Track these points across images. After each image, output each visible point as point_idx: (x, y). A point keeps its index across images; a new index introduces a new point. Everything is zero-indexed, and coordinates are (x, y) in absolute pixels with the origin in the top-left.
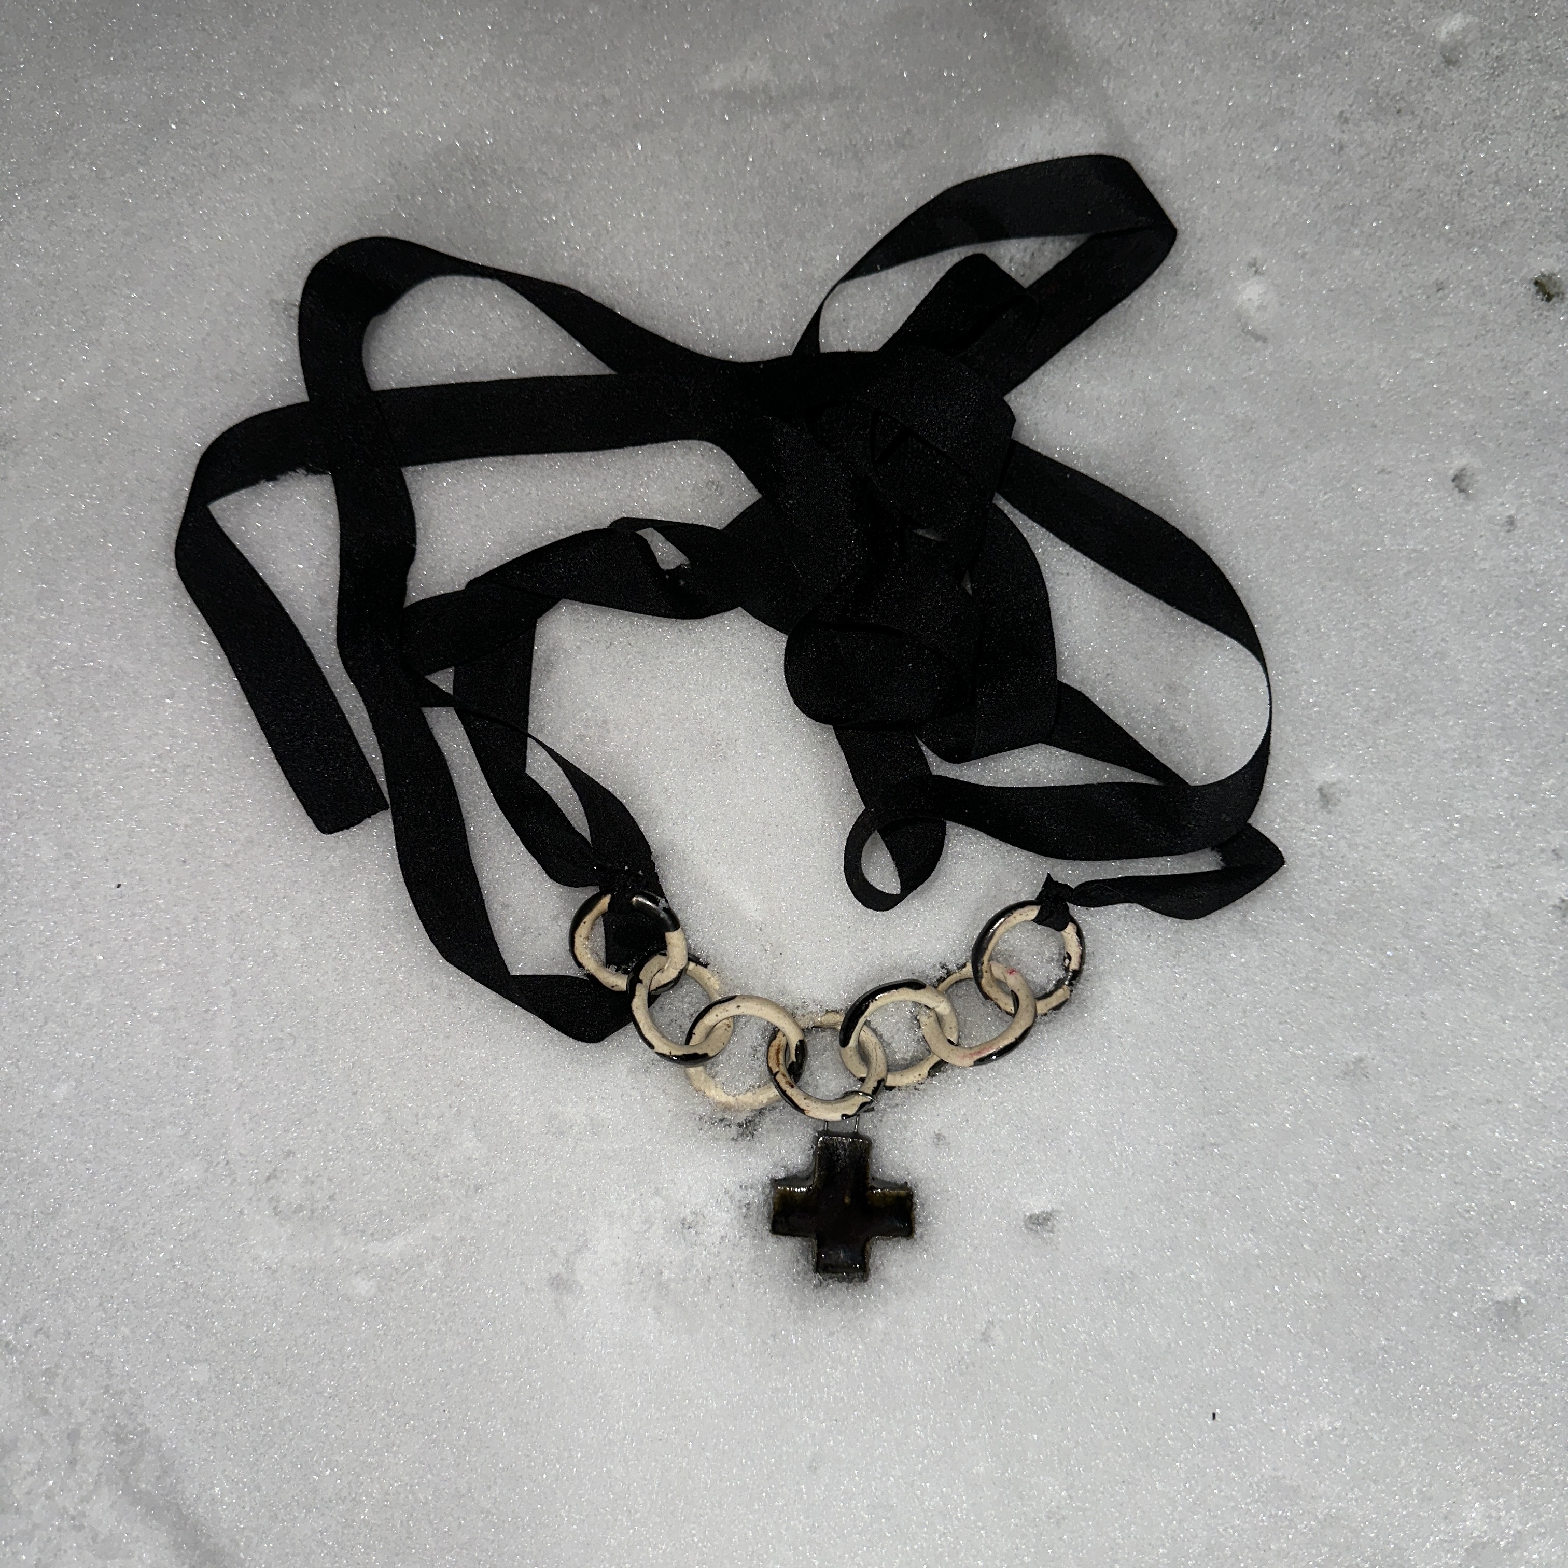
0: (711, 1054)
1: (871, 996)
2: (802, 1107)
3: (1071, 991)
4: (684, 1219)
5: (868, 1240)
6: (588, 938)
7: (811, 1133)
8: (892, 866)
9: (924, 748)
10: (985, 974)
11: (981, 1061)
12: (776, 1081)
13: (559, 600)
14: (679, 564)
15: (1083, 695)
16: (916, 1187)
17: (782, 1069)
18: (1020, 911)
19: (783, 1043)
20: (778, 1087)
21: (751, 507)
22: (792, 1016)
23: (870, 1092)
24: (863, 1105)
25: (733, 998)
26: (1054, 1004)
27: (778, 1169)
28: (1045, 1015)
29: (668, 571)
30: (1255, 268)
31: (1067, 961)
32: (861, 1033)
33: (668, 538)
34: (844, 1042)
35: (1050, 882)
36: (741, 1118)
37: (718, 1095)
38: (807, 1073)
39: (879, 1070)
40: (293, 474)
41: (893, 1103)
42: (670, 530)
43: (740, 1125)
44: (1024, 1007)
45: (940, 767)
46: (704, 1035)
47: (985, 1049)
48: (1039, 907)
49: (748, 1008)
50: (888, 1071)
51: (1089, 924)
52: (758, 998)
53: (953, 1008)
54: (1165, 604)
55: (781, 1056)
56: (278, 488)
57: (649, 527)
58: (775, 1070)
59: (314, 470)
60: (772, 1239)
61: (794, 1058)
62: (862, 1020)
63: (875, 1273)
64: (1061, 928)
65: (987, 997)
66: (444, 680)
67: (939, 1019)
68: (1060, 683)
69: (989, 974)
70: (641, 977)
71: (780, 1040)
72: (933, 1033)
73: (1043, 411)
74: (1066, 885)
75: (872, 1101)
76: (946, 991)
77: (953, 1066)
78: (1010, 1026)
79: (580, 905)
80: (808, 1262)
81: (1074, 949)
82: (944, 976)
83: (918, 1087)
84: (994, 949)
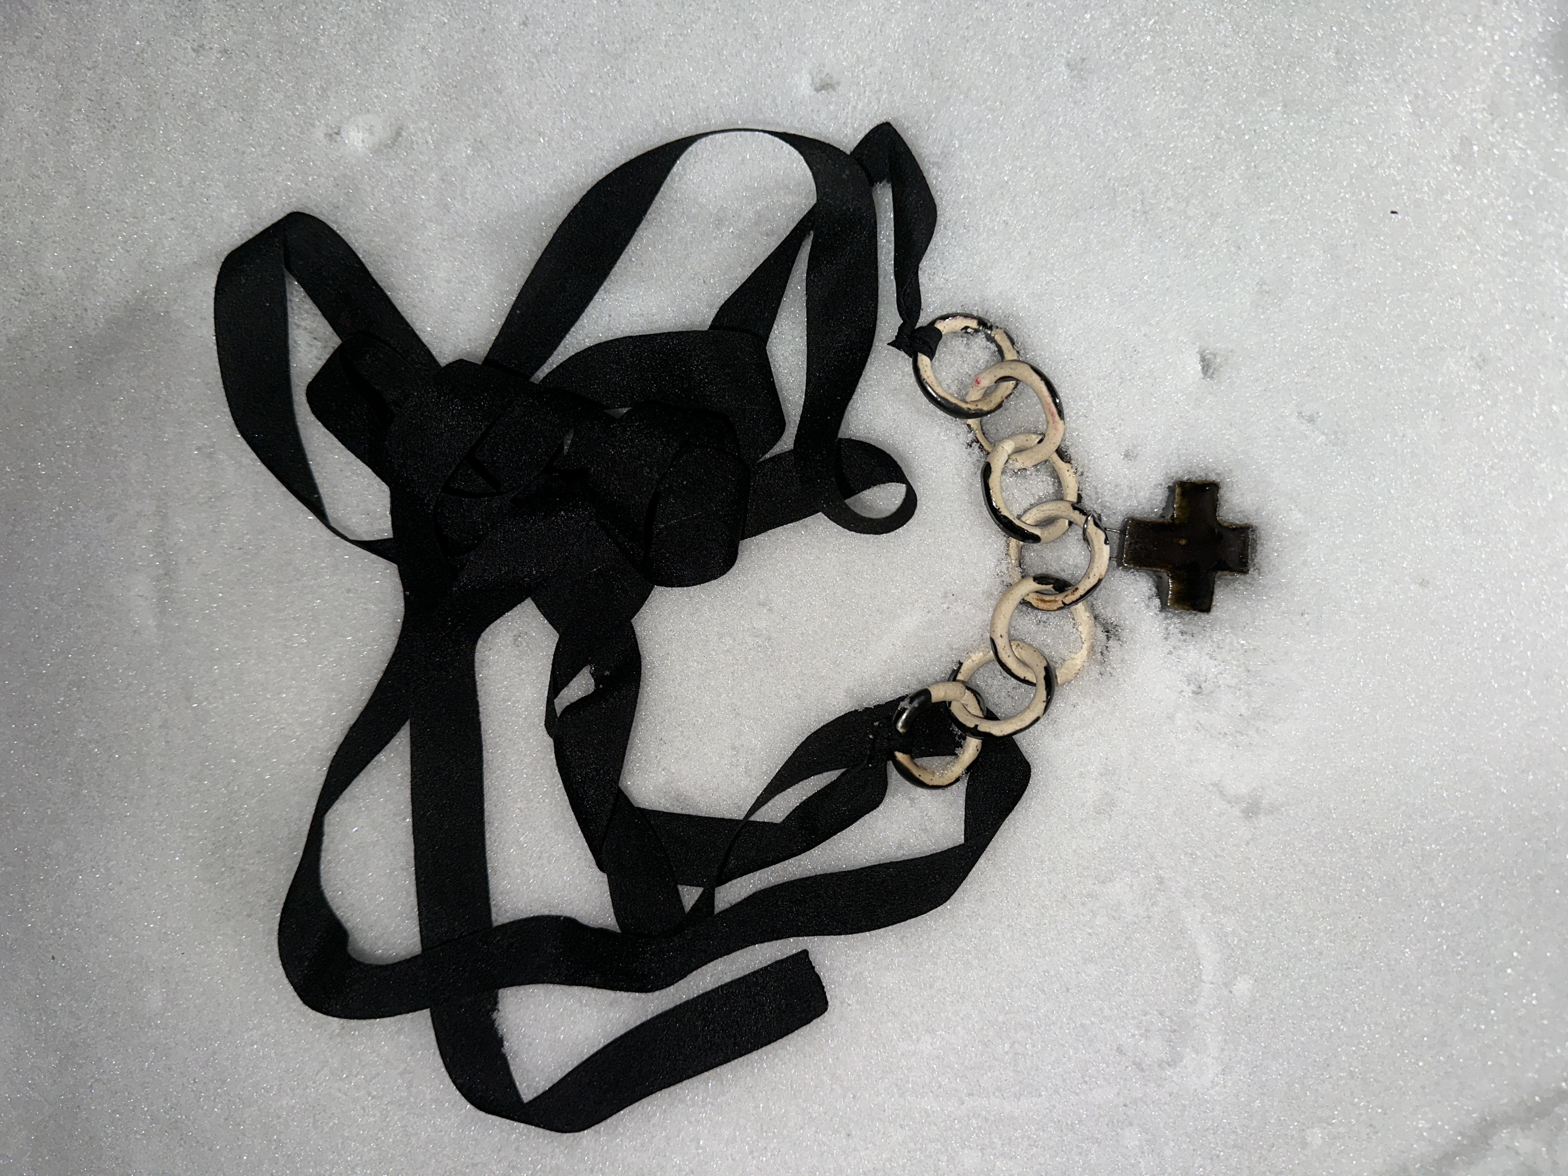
0: (1044, 664)
1: (995, 512)
2: (1096, 581)
3: (997, 327)
4: (1194, 692)
5: (1220, 525)
6: (933, 773)
7: (1119, 573)
8: (875, 489)
9: (767, 456)
10: (979, 407)
11: (1061, 413)
12: (1071, 604)
13: (619, 789)
14: (590, 675)
15: (723, 306)
16: (1172, 478)
17: (1060, 598)
18: (922, 372)
19: (1035, 596)
20: (1076, 602)
21: (539, 607)
22: (1010, 586)
23: (1084, 518)
24: (1096, 524)
25: (992, 641)
26: (1009, 343)
27: (1152, 605)
28: (1018, 352)
29: (595, 686)
30: (335, 134)
31: (969, 330)
32: (1028, 522)
33: (566, 684)
34: (1036, 539)
35: (896, 344)
36: (1102, 636)
37: (1080, 657)
38: (1062, 573)
39: (1063, 508)
40: (497, 1023)
41: (1094, 497)
42: (556, 685)
43: (1108, 638)
44: (1011, 371)
45: (787, 442)
46: (1026, 669)
47: (1050, 410)
48: (919, 354)
49: (1001, 628)
50: (1062, 499)
51: (935, 308)
52: (993, 617)
53: (1010, 437)
54: (641, 226)
55: (1047, 598)
56: (509, 1036)
57: (553, 703)
58: (1061, 605)
59: (494, 1004)
60: (1215, 612)
61: (1050, 587)
62: (1017, 522)
63: (1248, 519)
64: (939, 334)
65: (1000, 406)
66: (690, 895)
67: (1018, 451)
68: (711, 327)
69: (979, 403)
70: (972, 726)
71: (1032, 599)
72: (1032, 457)
73: (457, 334)
74: (899, 328)
75: (1093, 516)
76: (991, 443)
77: (1063, 440)
78: (1027, 385)
79: (901, 778)
80: (1237, 579)
81: (959, 323)
82: (978, 445)
83: (1079, 473)
84: (956, 398)
